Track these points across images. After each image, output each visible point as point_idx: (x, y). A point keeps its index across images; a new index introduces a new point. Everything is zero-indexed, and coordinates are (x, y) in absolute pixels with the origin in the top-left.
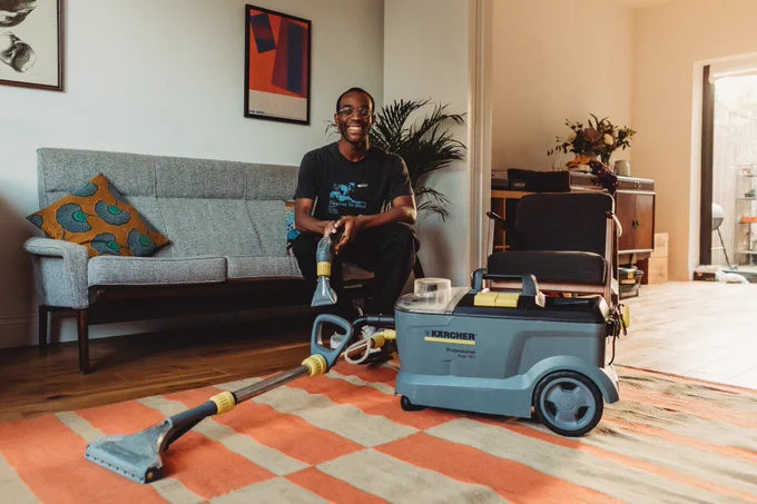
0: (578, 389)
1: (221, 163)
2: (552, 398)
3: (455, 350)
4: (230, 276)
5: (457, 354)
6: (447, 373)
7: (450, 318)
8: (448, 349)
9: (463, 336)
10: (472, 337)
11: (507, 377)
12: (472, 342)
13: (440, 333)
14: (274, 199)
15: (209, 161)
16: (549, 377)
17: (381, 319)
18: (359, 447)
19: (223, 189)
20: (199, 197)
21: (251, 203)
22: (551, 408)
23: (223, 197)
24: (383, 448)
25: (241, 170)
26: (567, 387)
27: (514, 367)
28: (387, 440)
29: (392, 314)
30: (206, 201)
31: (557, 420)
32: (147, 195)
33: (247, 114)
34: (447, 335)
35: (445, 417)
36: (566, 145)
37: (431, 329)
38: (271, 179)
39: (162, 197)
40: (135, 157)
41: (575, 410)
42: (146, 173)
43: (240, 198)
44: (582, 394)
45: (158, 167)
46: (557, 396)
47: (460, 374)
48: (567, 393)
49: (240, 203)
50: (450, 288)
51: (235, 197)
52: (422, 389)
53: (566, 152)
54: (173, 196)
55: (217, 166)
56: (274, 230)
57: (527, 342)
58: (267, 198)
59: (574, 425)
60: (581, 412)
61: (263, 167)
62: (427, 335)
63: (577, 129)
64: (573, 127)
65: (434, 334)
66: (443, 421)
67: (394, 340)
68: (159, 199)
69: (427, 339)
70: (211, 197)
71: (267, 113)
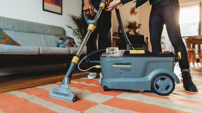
0: (167, 80)
1: (36, 23)
2: (157, 84)
3: (124, 69)
4: (40, 53)
5: (124, 70)
6: (121, 77)
7: (122, 58)
8: (121, 69)
9: (127, 64)
10: (130, 64)
11: (141, 77)
12: (130, 66)
13: (118, 63)
14: (52, 35)
15: (32, 22)
16: (157, 76)
17: (95, 62)
18: (97, 104)
19: (36, 31)
20: (29, 32)
21: (45, 36)
22: (157, 87)
23: (37, 33)
24: (104, 103)
25: (42, 26)
26: (163, 79)
27: (144, 74)
28: (105, 101)
29: (99, 60)
30: (31, 34)
31: (159, 91)
32: (11, 30)
33: (44, 10)
34: (121, 64)
35: (120, 92)
36: (126, 27)
37: (115, 62)
38: (51, 29)
39: (17, 31)
40: (7, 18)
41: (166, 86)
42: (11, 23)
43: (42, 34)
44: (168, 81)
45: (15, 22)
46: (159, 82)
47: (125, 77)
48: (163, 81)
49: (42, 35)
50: (118, 50)
51: (40, 33)
52: (112, 83)
53: (126, 28)
54: (20, 32)
55: (35, 24)
56: (53, 44)
57: (149, 64)
58: (50, 34)
59: (165, 92)
60: (168, 87)
61: (49, 26)
62: (114, 64)
63: (129, 23)
64: (128, 22)
65: (116, 64)
66: (120, 94)
67: (100, 68)
68: (16, 32)
69: (114, 66)
70: (33, 33)
71: (50, 10)
